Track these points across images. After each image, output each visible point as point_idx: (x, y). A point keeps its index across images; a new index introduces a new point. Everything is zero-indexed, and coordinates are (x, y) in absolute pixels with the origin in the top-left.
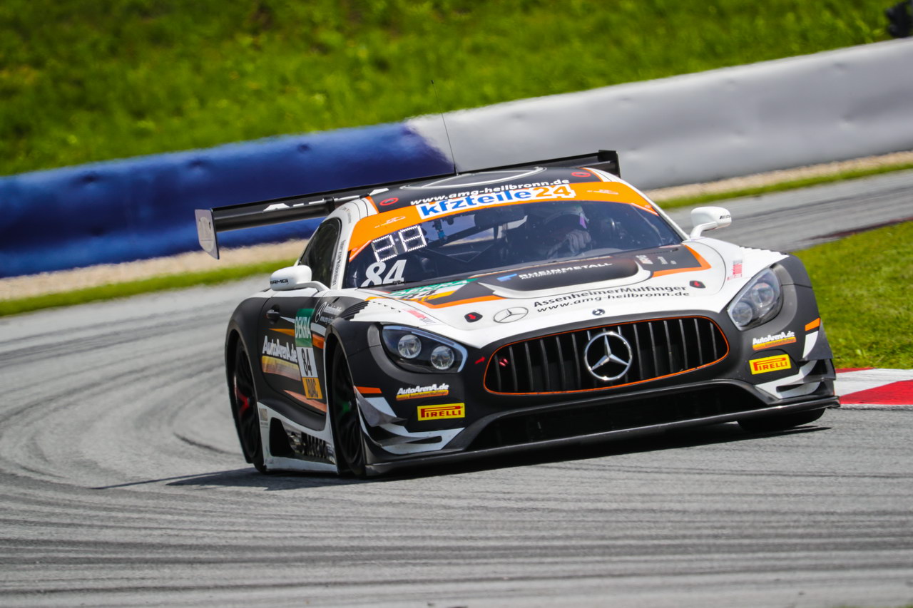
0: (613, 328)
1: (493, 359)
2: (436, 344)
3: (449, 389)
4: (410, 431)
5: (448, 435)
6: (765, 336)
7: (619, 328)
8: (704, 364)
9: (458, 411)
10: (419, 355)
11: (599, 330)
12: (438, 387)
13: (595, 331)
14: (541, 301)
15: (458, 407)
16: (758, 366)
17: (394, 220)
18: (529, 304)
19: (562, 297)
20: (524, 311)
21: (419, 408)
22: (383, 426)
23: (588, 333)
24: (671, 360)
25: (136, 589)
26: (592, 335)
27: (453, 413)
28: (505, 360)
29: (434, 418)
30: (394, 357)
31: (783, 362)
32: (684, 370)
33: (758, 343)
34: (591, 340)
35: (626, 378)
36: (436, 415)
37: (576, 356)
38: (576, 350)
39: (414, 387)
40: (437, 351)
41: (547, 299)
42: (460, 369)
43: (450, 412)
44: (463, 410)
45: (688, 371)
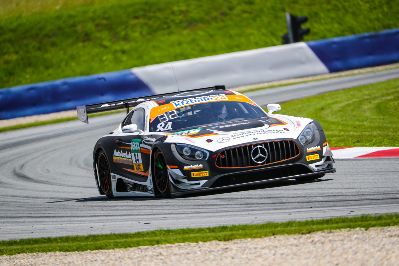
0: (261, 144)
1: (219, 155)
2: (197, 150)
3: (203, 166)
4: (189, 181)
5: (203, 182)
6: (311, 148)
7: (263, 145)
8: (292, 157)
9: (206, 174)
10: (191, 154)
11: (256, 145)
12: (199, 165)
13: (255, 145)
14: (233, 135)
15: (206, 173)
16: (309, 158)
17: (165, 108)
18: (230, 136)
19: (241, 133)
20: (229, 139)
21: (192, 173)
22: (178, 179)
23: (253, 146)
24: (281, 156)
25: (47, 217)
26: (254, 147)
27: (204, 175)
28: (223, 156)
29: (198, 176)
30: (182, 155)
31: (317, 157)
32: (285, 159)
33: (309, 150)
34: (254, 149)
35: (265, 162)
36: (198, 175)
37: (249, 154)
38: (248, 152)
39: (190, 165)
40: (198, 153)
41: (236, 135)
42: (206, 159)
43: (203, 174)
44: (208, 174)
45: (286, 160)
